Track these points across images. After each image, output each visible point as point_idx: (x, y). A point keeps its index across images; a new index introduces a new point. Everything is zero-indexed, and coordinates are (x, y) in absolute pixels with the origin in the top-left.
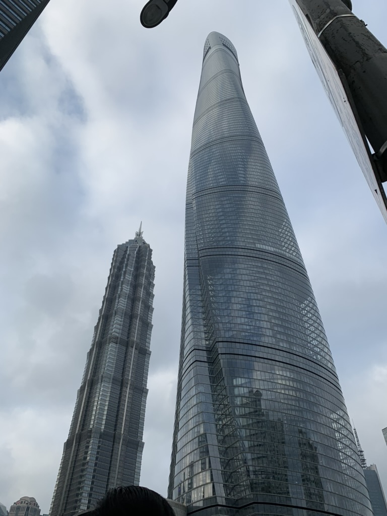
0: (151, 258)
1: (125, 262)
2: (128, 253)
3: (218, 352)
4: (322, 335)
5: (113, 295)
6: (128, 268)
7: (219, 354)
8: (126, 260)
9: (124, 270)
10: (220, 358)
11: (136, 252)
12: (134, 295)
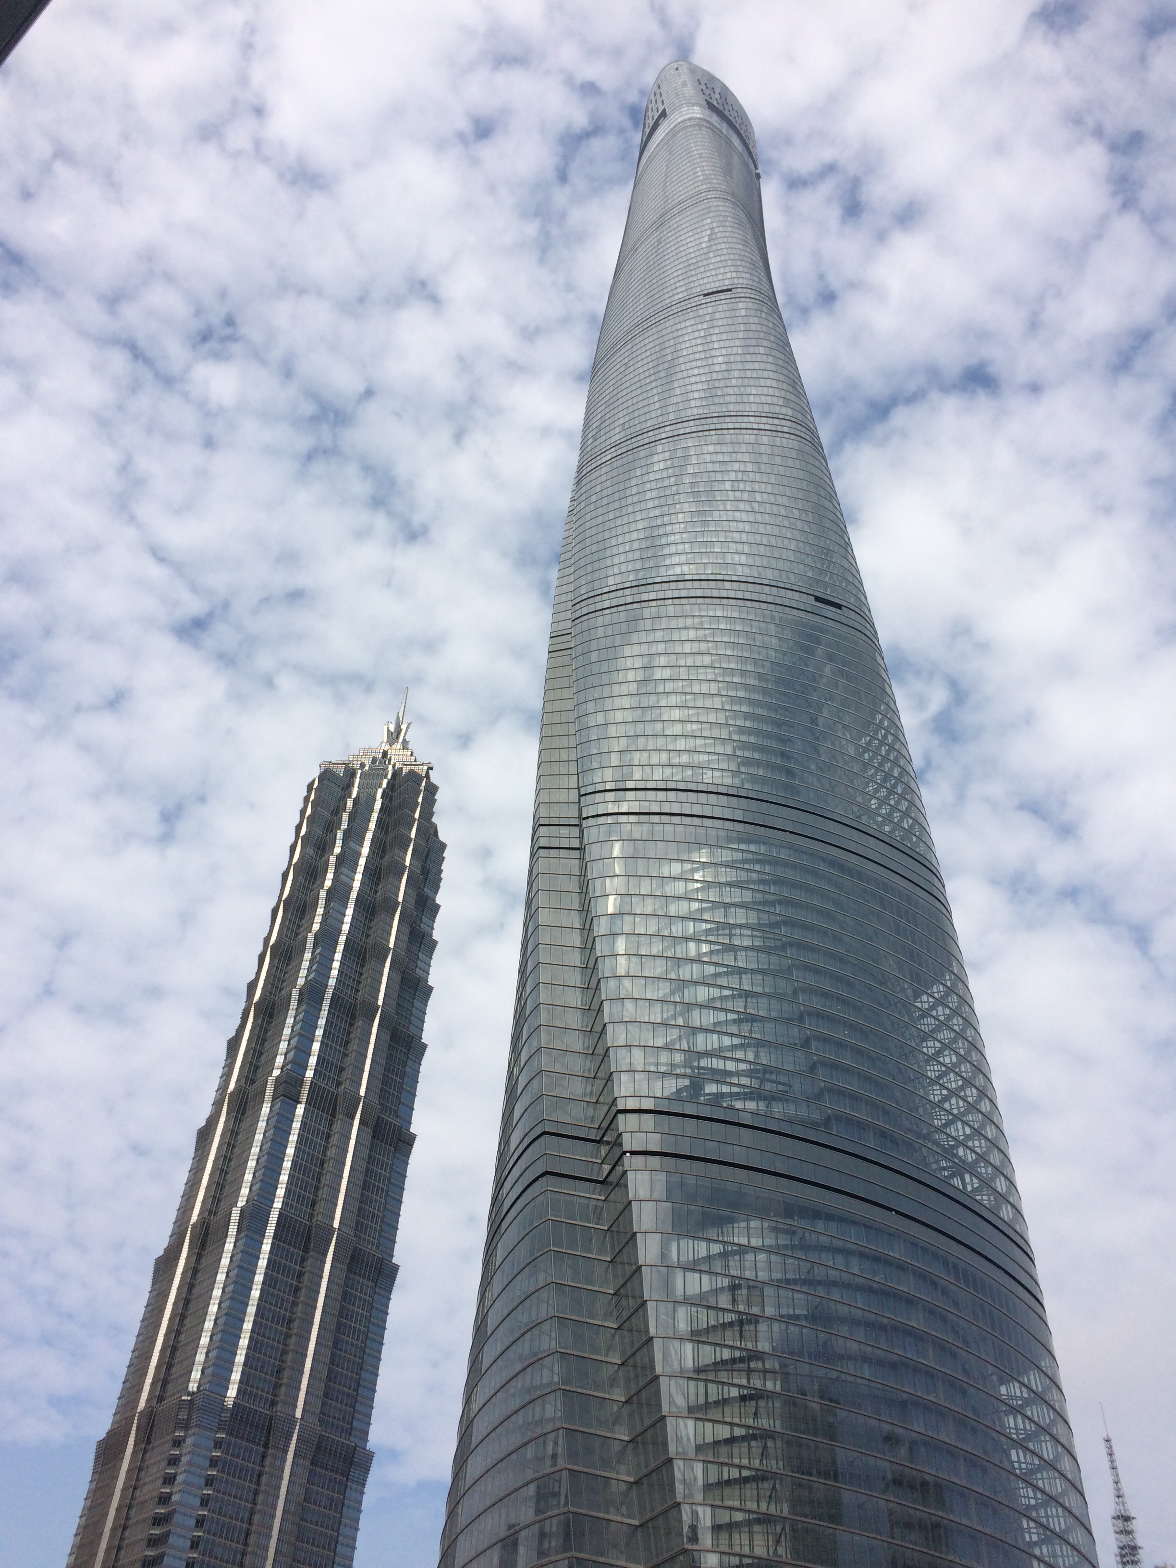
0: (432, 814)
1: (344, 826)
2: (354, 794)
3: (621, 1145)
4: (990, 1132)
5: (297, 934)
6: (351, 843)
7: (625, 1153)
8: (345, 816)
9: (337, 850)
10: (626, 1167)
11: (380, 792)
12: (368, 936)
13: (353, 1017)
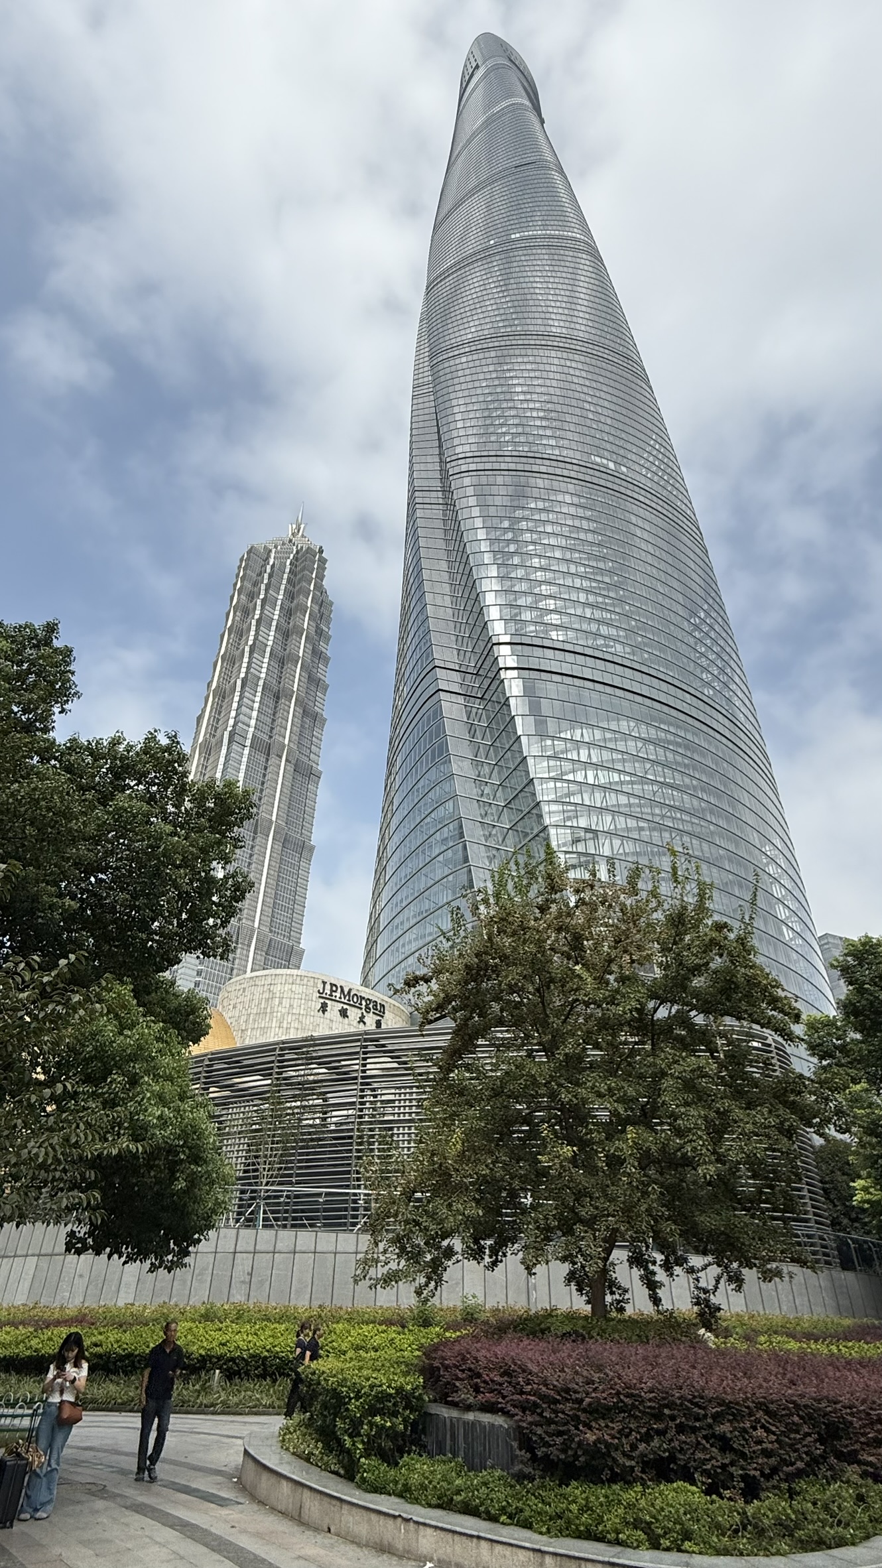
1: (266, 581)
2: (271, 563)
6: (271, 592)
7: (501, 669)
8: (266, 576)
9: (262, 597)
11: (288, 562)
12: (285, 650)
13: (278, 698)
